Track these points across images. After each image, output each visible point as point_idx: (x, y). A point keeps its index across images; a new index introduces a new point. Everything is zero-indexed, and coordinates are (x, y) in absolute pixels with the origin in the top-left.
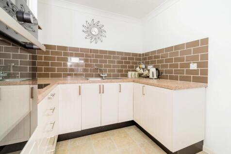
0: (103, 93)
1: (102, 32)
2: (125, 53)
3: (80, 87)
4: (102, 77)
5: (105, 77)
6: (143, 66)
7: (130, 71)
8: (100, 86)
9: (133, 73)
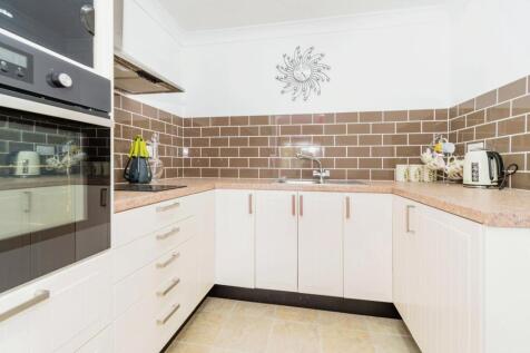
0: (301, 214)
1: (319, 71)
2: (386, 113)
3: (250, 196)
4: (318, 178)
5: (325, 178)
6: (451, 148)
7: (404, 162)
8: (294, 197)
9: (414, 168)
